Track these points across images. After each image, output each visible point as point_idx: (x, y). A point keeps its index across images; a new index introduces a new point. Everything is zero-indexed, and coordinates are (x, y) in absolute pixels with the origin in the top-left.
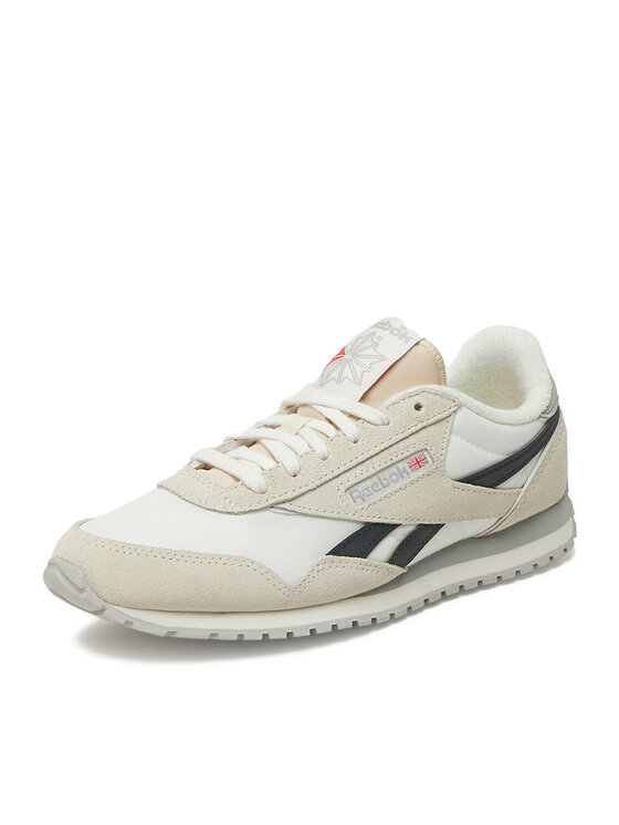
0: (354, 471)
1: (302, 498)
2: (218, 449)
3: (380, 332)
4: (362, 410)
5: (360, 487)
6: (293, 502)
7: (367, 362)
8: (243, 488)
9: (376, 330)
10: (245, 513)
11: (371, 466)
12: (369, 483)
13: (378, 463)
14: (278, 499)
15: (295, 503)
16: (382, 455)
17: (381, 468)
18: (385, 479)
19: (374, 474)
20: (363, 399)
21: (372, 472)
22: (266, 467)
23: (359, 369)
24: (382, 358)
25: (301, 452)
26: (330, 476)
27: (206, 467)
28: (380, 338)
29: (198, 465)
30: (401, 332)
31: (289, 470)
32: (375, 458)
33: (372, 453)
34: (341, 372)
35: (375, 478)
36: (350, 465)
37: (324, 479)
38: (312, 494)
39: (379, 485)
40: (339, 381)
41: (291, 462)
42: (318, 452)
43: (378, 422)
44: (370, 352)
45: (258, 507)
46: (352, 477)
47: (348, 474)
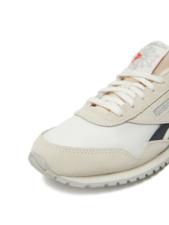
0: (155, 103)
1: (138, 117)
2: (97, 97)
3: (154, 47)
4: (153, 78)
5: (158, 110)
6: (134, 119)
7: (152, 58)
8: (113, 114)
9: (152, 46)
10: (115, 126)
11: (161, 101)
12: (160, 108)
13: (163, 99)
14: (128, 118)
15: (135, 119)
16: (164, 96)
17: (165, 101)
18: (166, 105)
19: (162, 104)
20: (153, 73)
21: (161, 103)
22: (121, 105)
23: (149, 61)
24: (158, 56)
25: (133, 97)
26: (147, 106)
27: (94, 105)
28: (155, 49)
29: (91, 104)
30: (163, 46)
31: (131, 105)
32: (162, 97)
33: (160, 95)
34: (142, 63)
35: (163, 106)
36: (153, 101)
37: (145, 108)
38: (141, 114)
39: (164, 108)
40: (142, 67)
41: (131, 101)
42: (141, 96)
43: (161, 82)
44: (152, 54)
45: (120, 123)
46: (155, 106)
47: (153, 105)
